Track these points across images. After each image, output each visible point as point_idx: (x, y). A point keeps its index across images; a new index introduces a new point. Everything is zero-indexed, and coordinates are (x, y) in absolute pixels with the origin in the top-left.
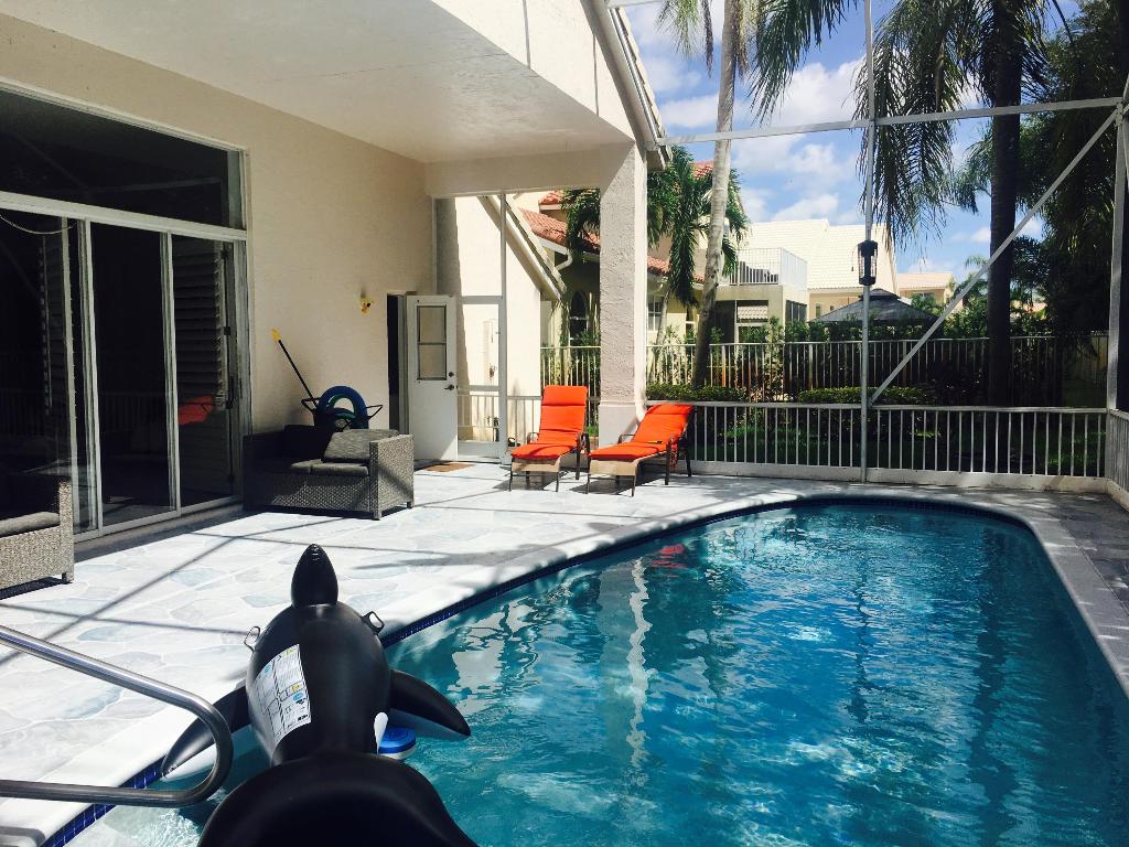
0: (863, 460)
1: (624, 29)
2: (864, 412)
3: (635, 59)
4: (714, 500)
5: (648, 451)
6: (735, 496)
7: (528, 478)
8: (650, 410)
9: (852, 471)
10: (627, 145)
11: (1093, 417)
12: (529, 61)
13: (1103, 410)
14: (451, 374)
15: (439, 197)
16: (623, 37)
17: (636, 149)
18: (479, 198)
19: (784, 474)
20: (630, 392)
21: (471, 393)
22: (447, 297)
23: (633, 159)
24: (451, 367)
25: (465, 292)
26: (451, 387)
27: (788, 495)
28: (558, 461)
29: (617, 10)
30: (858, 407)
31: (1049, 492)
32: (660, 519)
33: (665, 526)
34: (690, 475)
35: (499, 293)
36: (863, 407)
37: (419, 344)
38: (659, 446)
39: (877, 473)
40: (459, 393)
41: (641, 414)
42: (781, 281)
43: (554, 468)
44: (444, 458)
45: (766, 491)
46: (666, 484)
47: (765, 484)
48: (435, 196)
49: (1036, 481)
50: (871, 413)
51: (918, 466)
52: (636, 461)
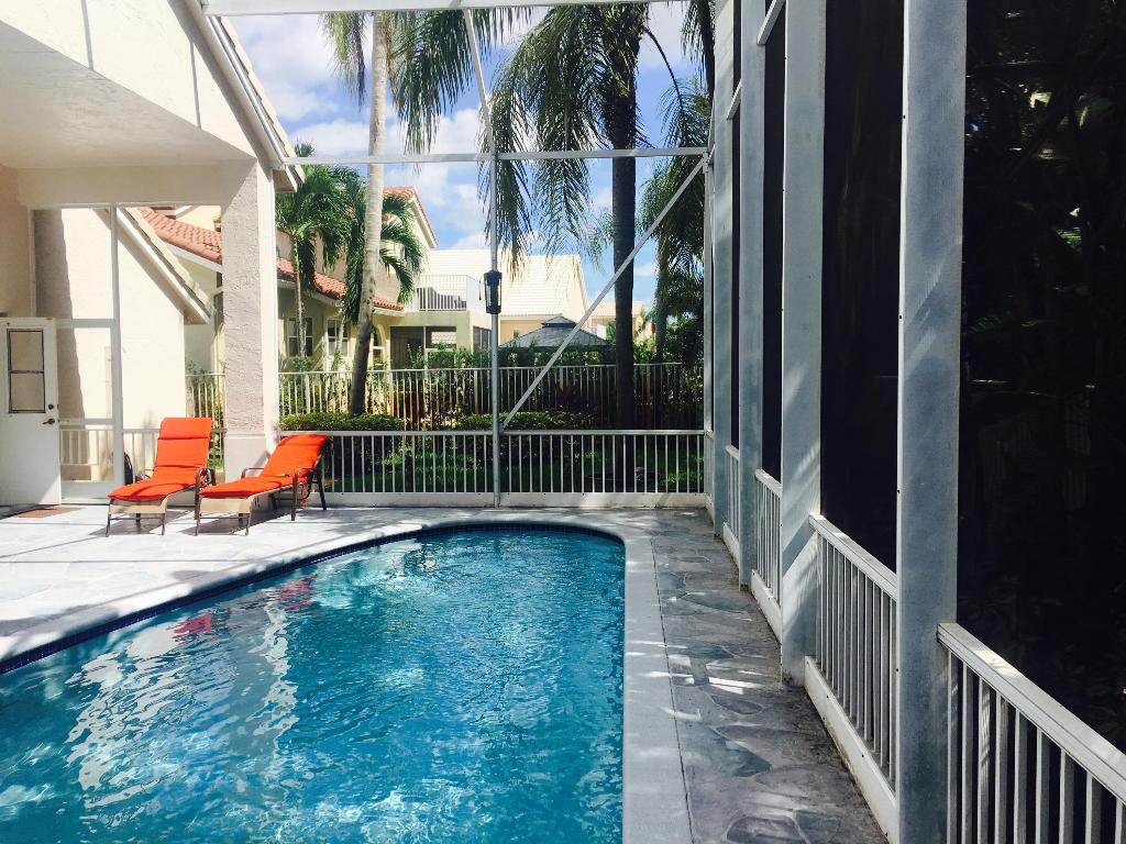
0: (496, 486)
1: (230, 40)
2: (495, 438)
3: (247, 73)
4: (335, 535)
5: (268, 485)
6: (360, 529)
7: (138, 521)
8: (282, 441)
9: (487, 497)
10: (247, 164)
11: (693, 437)
12: (91, 61)
13: (700, 432)
14: (51, 407)
15: (34, 207)
16: (229, 49)
17: (259, 169)
18: (97, 211)
19: (422, 503)
20: (259, 422)
21: (88, 427)
22: (44, 319)
23: (255, 177)
24: (52, 396)
25: (77, 314)
26: (51, 421)
27: (413, 525)
28: (165, 501)
29: (219, 19)
30: (489, 433)
31: (659, 508)
32: (260, 561)
33: (260, 569)
34: (325, 509)
35: (110, 316)
36: (494, 432)
37: (11, 371)
38: (283, 481)
39: (511, 497)
40: (61, 427)
41: (272, 447)
42: (469, 307)
43: (160, 509)
44: (44, 502)
45: (394, 523)
46: (293, 519)
47: (400, 513)
48: (32, 206)
49: (649, 499)
50: (503, 439)
51: (547, 489)
52: (252, 498)
